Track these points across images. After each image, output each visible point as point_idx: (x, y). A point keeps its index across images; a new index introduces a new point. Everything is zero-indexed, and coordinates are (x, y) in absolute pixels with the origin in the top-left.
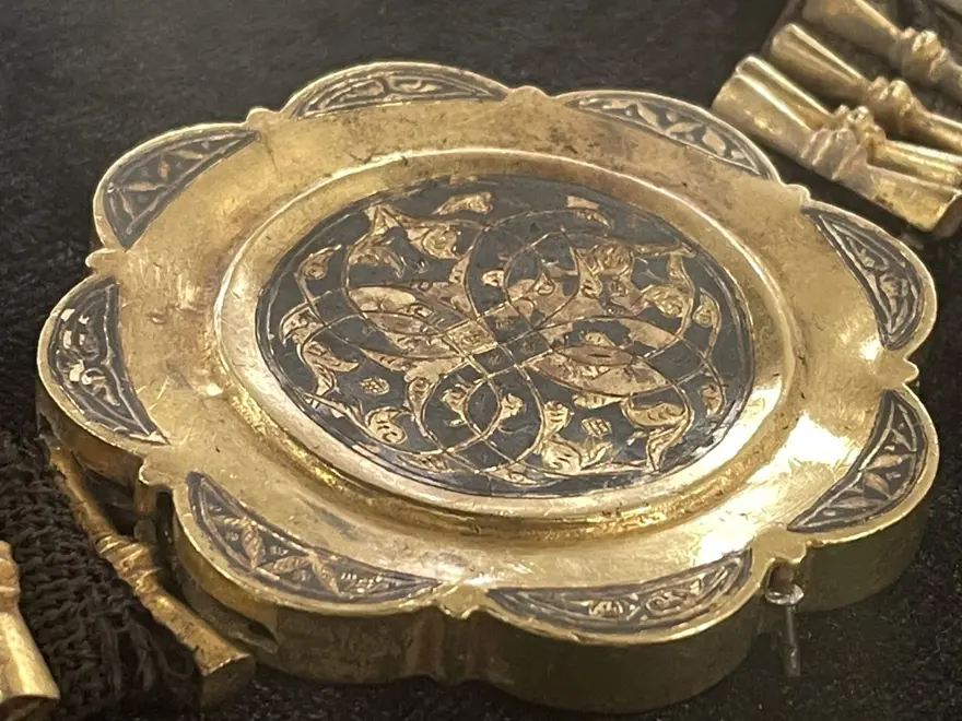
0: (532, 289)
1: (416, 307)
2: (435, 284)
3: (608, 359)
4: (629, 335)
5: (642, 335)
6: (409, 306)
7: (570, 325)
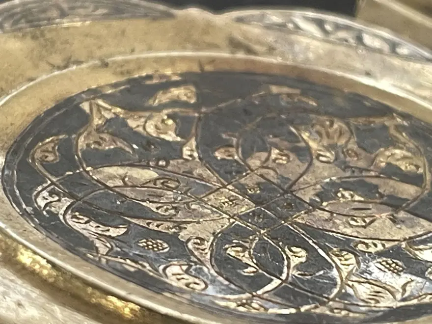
0: (267, 159)
1: (162, 181)
2: (171, 162)
3: (369, 211)
4: (380, 191)
5: (392, 190)
6: (155, 181)
7: (318, 186)
